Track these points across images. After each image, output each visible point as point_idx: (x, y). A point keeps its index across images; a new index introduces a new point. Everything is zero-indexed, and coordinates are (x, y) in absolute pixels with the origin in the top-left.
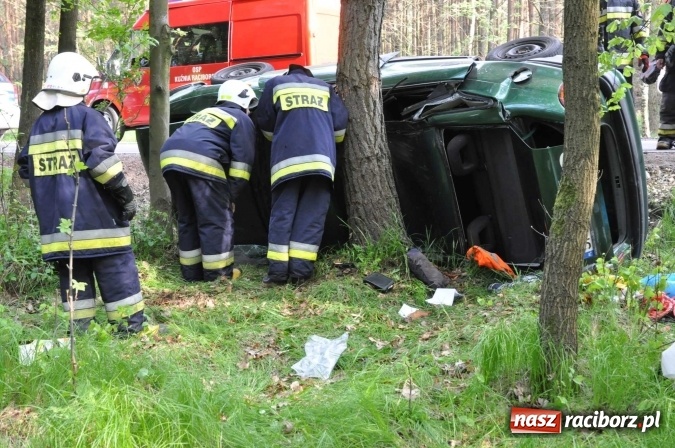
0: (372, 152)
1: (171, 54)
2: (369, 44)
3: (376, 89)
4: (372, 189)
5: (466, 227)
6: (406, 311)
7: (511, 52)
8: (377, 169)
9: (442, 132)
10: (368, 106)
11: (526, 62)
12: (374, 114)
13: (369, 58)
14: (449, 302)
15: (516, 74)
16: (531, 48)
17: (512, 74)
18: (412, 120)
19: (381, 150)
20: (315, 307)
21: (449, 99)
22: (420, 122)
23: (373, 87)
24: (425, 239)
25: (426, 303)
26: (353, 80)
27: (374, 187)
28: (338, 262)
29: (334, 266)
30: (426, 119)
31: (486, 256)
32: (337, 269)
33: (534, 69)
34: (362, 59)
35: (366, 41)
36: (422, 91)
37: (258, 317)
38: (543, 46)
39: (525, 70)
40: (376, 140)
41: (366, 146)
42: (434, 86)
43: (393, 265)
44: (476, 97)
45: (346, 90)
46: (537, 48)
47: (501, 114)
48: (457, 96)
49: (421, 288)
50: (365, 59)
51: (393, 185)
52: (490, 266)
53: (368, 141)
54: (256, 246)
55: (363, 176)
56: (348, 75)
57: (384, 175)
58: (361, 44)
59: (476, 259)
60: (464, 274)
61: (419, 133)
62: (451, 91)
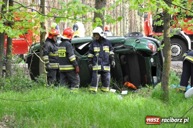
5: (123, 77)
7: (131, 35)
9: (118, 54)
11: (138, 38)
14: (126, 93)
15: (136, 41)
16: (135, 35)
17: (135, 40)
21: (120, 46)
25: (121, 94)
30: (114, 51)
31: (130, 84)
33: (141, 40)
36: (113, 44)
38: (138, 34)
39: (138, 40)
42: (116, 43)
44: (127, 46)
46: (137, 35)
47: (134, 50)
48: (122, 46)
52: (132, 87)
59: (127, 85)
62: (121, 44)
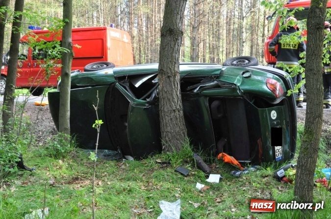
0: (176, 108)
1: (73, 56)
2: (176, 57)
3: (178, 78)
4: (176, 125)
5: (217, 143)
6: (199, 186)
7: (235, 62)
8: (178, 116)
9: (208, 98)
10: (175, 85)
11: (247, 68)
12: (177, 89)
13: (175, 63)
14: (217, 181)
15: (243, 73)
16: (244, 61)
18: (193, 93)
19: (180, 107)
20: (156, 185)
21: (212, 84)
22: (197, 94)
23: (177, 76)
24: (198, 149)
25: (207, 182)
26: (168, 73)
27: (177, 124)
28: (159, 161)
29: (157, 162)
30: (200, 92)
31: (228, 158)
32: (159, 164)
33: (252, 71)
34: (172, 63)
35: (174, 55)
36: (198, 79)
37: (130, 191)
38: (249, 61)
39: (247, 71)
40: (178, 102)
41: (174, 104)
42: (204, 77)
43: (187, 162)
44: (225, 83)
45: (164, 78)
46: (247, 61)
47: (238, 91)
48: (216, 82)
49: (202, 174)
50: (174, 63)
51: (184, 123)
52: (231, 162)
53: (174, 102)
54: (106, 151)
55: (171, 119)
56: (165, 70)
57: (181, 119)
58: (172, 56)
59: (223, 159)
60: (217, 166)
61: (195, 99)
62: (212, 80)
